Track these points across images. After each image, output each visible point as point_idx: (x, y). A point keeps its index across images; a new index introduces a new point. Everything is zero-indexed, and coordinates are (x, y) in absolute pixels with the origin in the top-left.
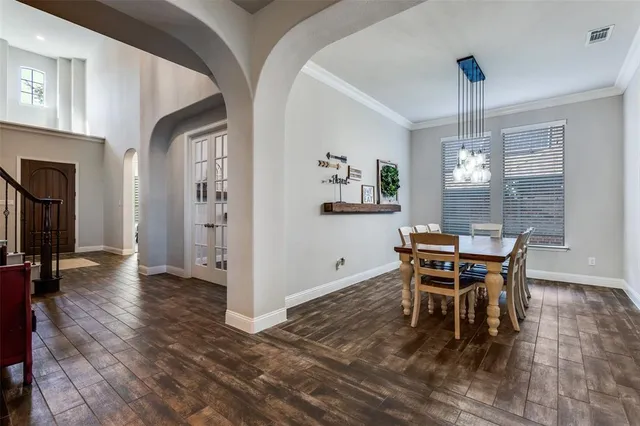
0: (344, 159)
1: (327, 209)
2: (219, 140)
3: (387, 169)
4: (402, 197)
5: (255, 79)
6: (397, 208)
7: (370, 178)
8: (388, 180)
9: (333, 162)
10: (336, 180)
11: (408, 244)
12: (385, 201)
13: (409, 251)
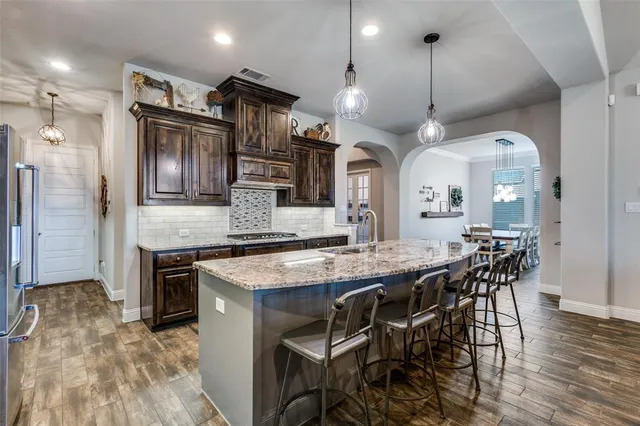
0: (431, 188)
1: (424, 215)
2: (360, 178)
3: (455, 191)
4: (464, 206)
5: (401, 161)
6: (462, 214)
7: (444, 197)
8: (455, 197)
9: (426, 190)
10: (428, 200)
11: (469, 233)
12: (454, 210)
13: (469, 236)
